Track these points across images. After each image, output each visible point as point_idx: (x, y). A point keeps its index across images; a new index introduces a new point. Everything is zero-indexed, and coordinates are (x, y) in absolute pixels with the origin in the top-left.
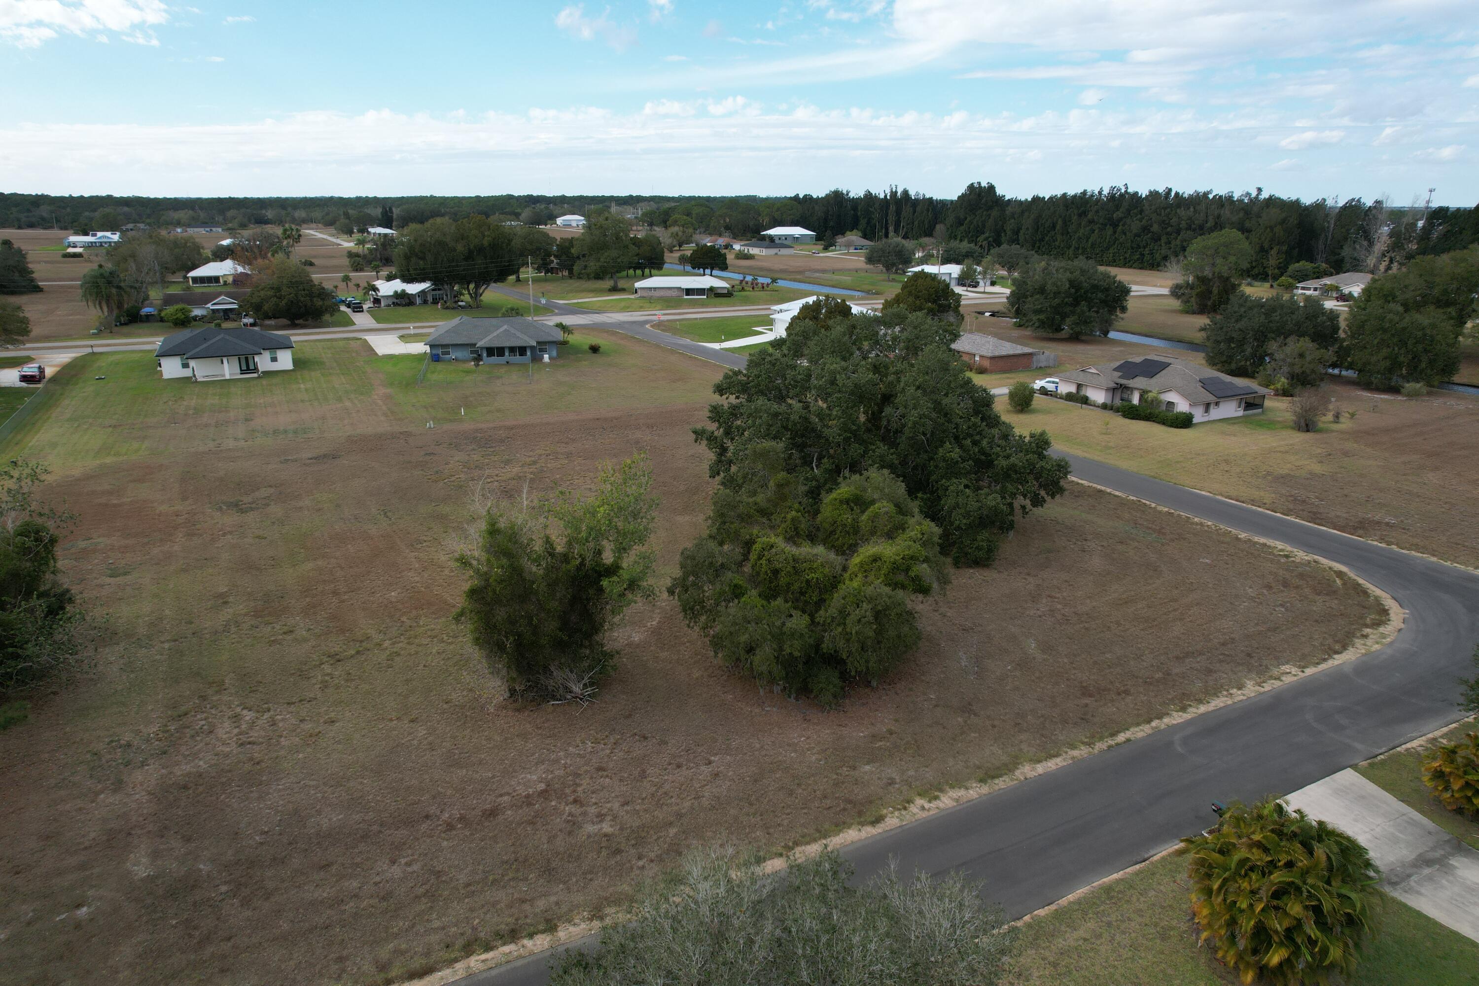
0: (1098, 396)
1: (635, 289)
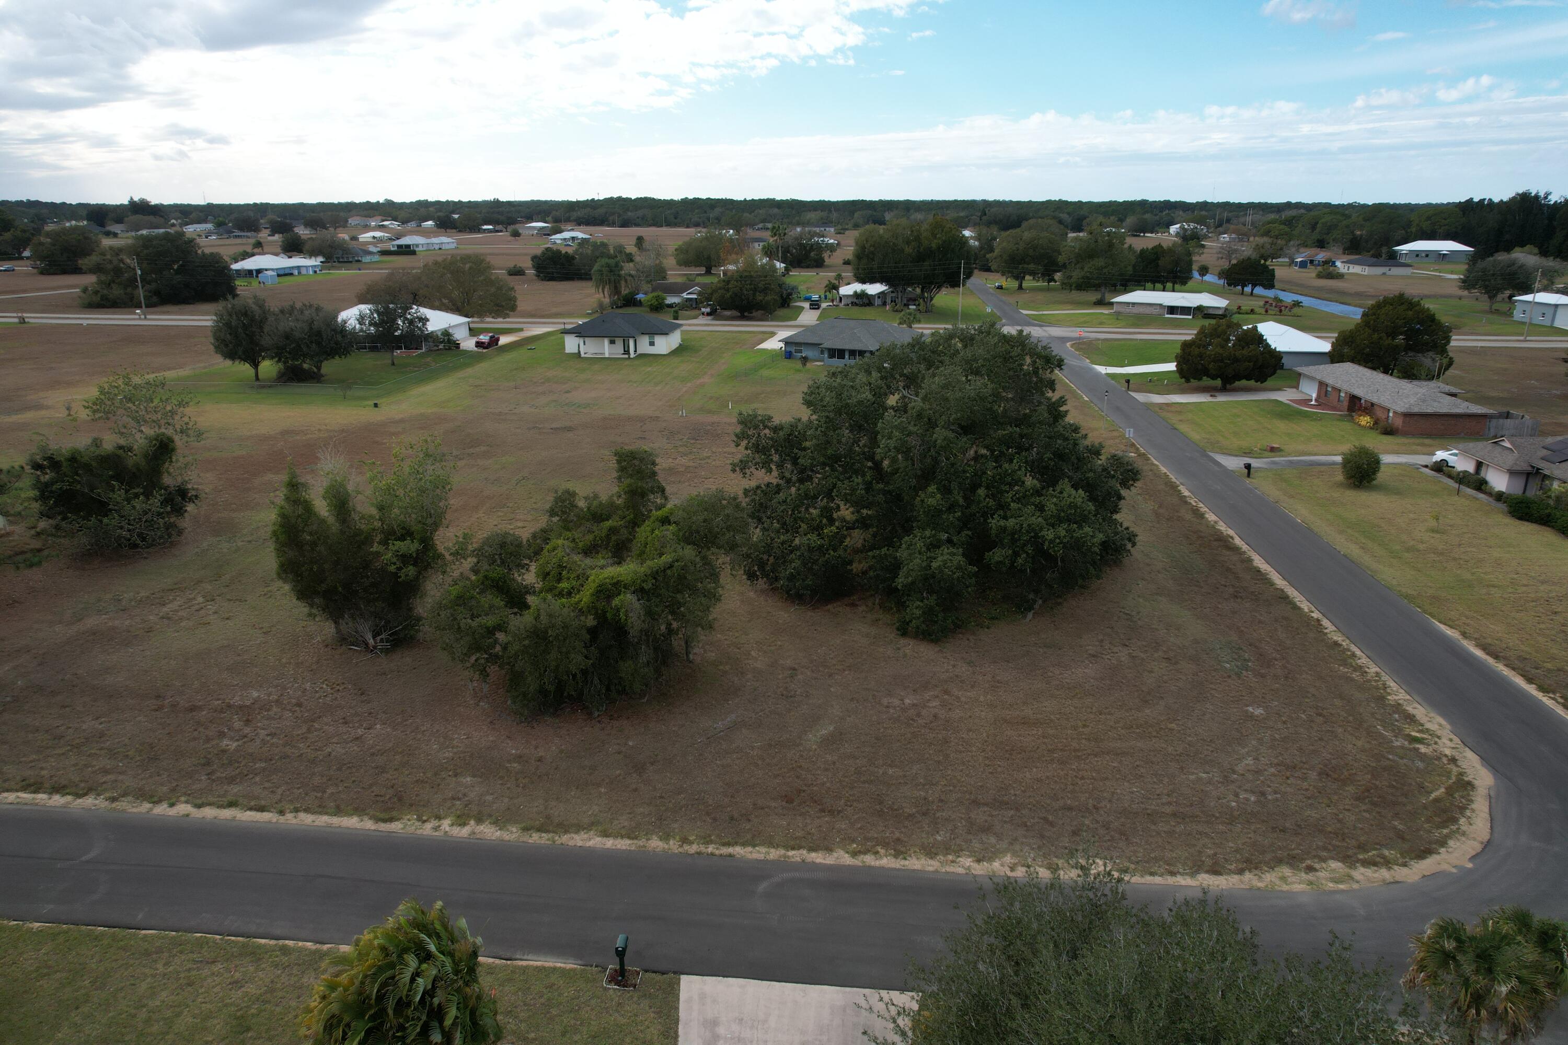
0: (1499, 481)
1: (1112, 304)
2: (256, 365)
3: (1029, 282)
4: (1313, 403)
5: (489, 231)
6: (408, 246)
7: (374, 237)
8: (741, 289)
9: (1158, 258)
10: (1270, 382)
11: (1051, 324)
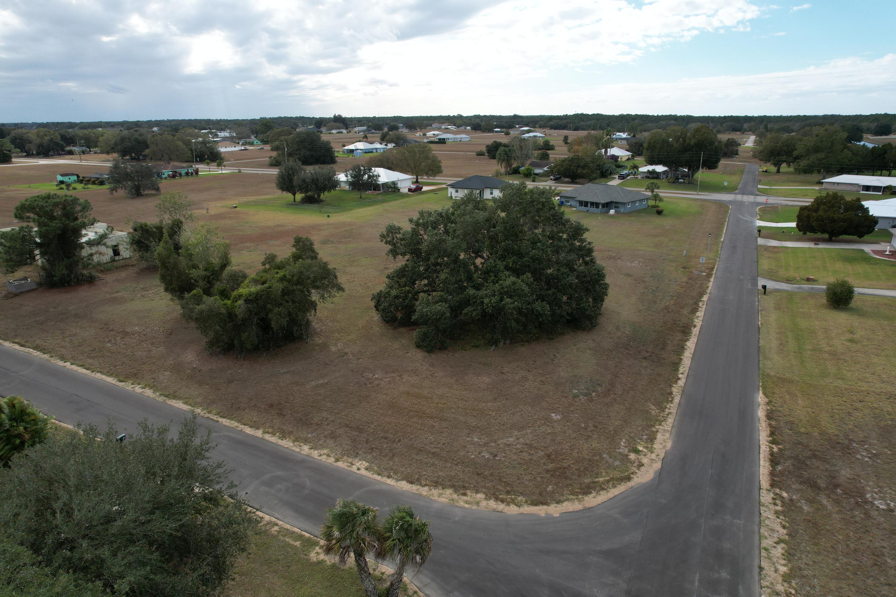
1: (822, 183)
2: (294, 194)
3: (784, 167)
4: (887, 253)
5: (497, 132)
6: (444, 139)
7: (434, 134)
8: (570, 166)
9: (885, 152)
10: (866, 237)
11: (773, 195)
